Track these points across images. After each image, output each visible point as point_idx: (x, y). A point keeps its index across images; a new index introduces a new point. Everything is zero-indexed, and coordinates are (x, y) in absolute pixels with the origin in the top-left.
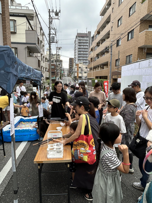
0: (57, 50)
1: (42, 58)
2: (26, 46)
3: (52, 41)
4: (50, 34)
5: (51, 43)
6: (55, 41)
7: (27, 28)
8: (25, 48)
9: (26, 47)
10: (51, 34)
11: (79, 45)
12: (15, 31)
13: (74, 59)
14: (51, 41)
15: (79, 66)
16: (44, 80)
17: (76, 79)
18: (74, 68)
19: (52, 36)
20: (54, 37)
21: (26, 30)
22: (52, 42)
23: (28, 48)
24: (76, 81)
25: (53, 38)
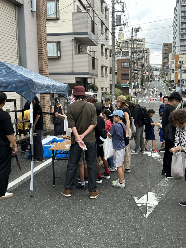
0: (132, 34)
1: (104, 51)
2: (73, 37)
3: (117, 23)
4: (113, 12)
5: (115, 27)
6: (122, 23)
7: (74, 10)
8: (71, 41)
9: (74, 39)
10: (116, 12)
11: (182, 17)
12: (58, 17)
13: (173, 45)
14: (115, 24)
15: (180, 59)
16: (106, 89)
17: (172, 85)
18: (169, 63)
19: (117, 15)
20: (120, 16)
21: (73, 13)
22: (117, 25)
23: (76, 40)
24: (173, 89)
25: (119, 18)
